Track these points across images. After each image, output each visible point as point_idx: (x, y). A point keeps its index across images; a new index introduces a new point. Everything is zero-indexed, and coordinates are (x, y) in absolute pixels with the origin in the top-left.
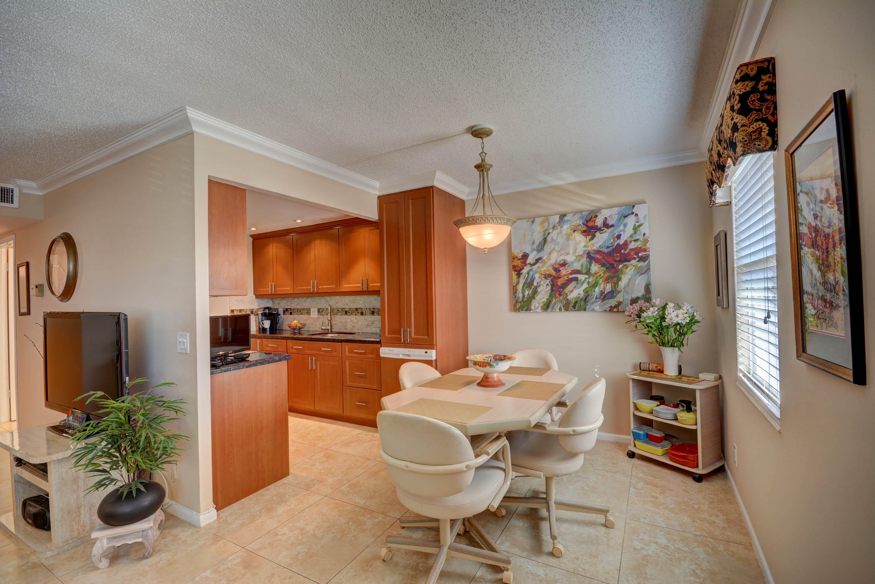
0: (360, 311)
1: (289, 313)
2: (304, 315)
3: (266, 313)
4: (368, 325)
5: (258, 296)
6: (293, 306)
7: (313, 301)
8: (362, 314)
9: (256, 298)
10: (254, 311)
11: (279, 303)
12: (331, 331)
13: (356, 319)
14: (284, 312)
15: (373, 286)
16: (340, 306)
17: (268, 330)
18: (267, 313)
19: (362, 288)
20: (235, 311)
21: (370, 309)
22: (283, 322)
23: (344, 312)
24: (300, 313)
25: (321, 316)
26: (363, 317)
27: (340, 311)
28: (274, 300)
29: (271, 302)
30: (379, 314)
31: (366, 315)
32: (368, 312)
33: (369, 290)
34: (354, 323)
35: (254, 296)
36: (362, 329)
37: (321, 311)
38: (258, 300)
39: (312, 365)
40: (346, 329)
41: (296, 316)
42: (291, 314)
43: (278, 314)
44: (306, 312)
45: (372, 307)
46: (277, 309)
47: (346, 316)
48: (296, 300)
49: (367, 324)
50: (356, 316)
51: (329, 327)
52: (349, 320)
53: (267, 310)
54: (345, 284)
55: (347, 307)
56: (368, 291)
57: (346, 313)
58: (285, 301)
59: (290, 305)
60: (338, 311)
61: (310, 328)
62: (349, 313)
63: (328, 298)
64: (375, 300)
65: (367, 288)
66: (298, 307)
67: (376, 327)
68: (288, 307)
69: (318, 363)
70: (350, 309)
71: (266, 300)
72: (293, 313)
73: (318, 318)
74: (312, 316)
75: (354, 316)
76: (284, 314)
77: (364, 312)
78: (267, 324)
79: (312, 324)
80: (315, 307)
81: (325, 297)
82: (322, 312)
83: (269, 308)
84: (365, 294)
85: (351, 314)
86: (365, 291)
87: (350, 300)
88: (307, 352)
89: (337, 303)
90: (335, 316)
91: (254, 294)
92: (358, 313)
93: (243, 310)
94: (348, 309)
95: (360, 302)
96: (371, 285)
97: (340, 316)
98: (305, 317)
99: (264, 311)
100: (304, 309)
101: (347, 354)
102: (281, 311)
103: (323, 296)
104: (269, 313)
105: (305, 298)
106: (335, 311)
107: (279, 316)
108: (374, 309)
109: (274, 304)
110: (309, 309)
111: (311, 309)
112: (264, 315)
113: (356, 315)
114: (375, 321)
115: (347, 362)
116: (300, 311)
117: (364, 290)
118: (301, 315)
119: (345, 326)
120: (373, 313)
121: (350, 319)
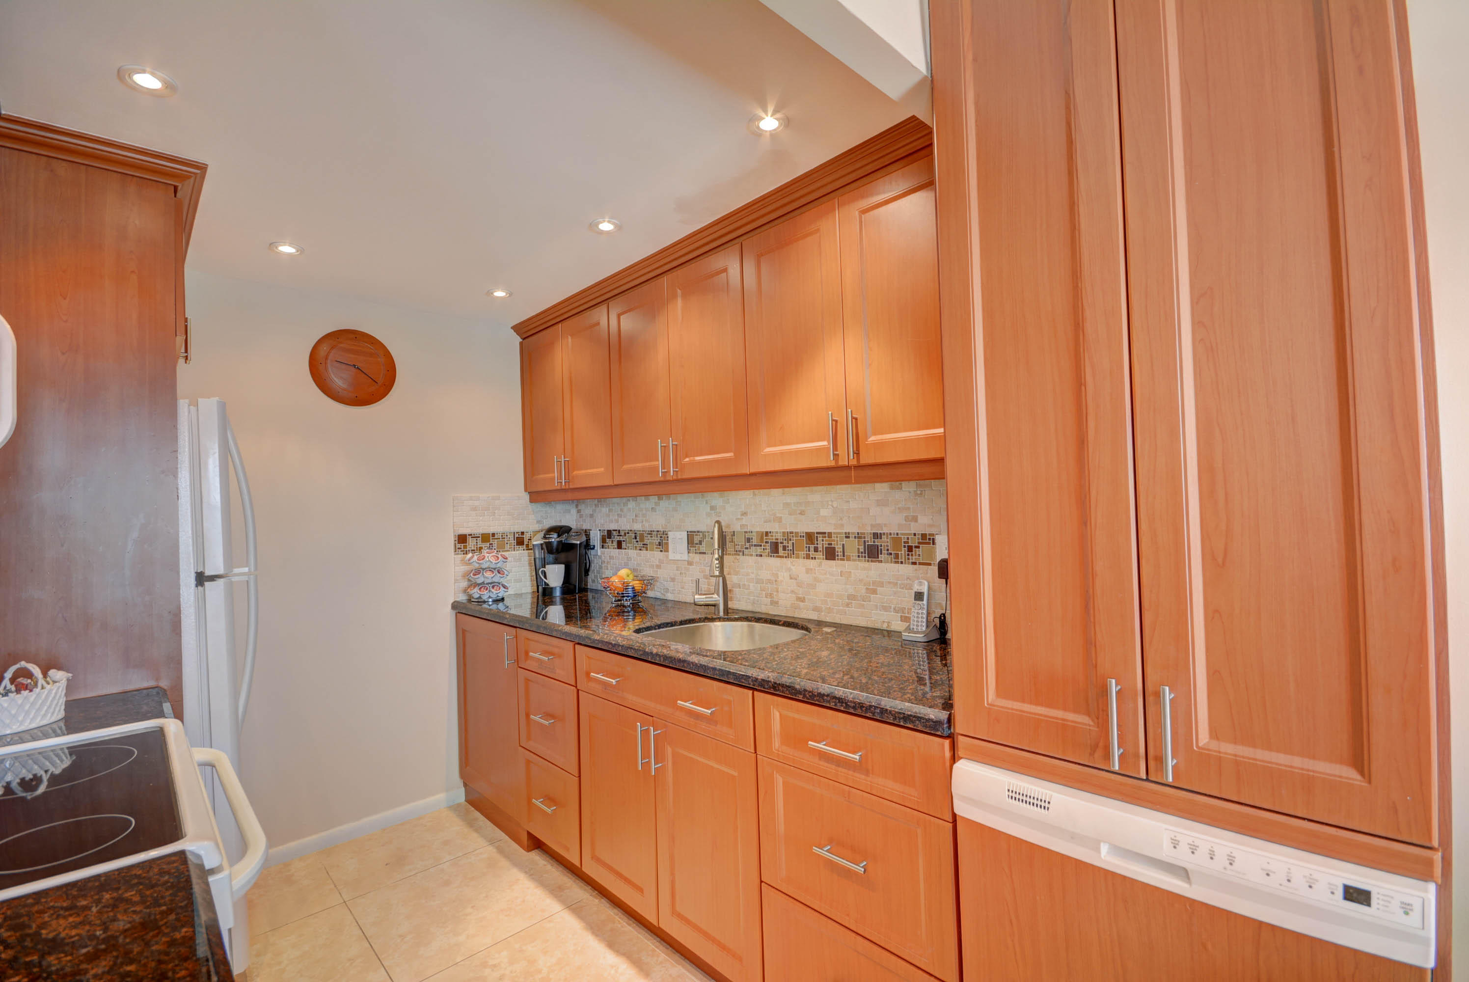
0: (822, 543)
1: (615, 544)
2: (652, 550)
3: (550, 543)
4: (852, 597)
5: (537, 496)
6: (624, 524)
7: (675, 510)
8: (831, 554)
9: (531, 501)
10: (526, 538)
11: (591, 516)
12: (727, 610)
13: (808, 571)
14: (603, 541)
15: (880, 446)
16: (756, 524)
17: (558, 593)
18: (555, 544)
19: (836, 456)
20: (469, 539)
21: (859, 536)
22: (601, 567)
23: (768, 547)
24: (640, 544)
25: (697, 557)
26: (833, 566)
27: (755, 542)
28: (581, 507)
29: (574, 511)
30: (897, 556)
31: (844, 557)
32: (853, 547)
33: (864, 460)
34: (799, 585)
35: (526, 497)
36: (830, 610)
37: (696, 539)
38: (538, 507)
39: (646, 754)
40: (774, 603)
41: (632, 553)
42: (619, 546)
43: (587, 546)
44: (657, 540)
45: (869, 530)
46: (587, 533)
47: (774, 562)
48: (632, 504)
49: (851, 591)
50: (811, 563)
51: (718, 598)
52: (783, 576)
53: (555, 535)
54: (769, 446)
55: (777, 530)
56: (859, 467)
57: (775, 548)
58: (605, 510)
59: (617, 521)
60: (749, 540)
61: (667, 590)
62: (784, 548)
63: (716, 499)
64: (881, 503)
65: (857, 453)
66: (637, 527)
67: (886, 609)
68: (612, 527)
69: (669, 750)
70: (788, 535)
71: (560, 507)
72: (624, 545)
73: (690, 563)
74: (671, 555)
75: (801, 561)
76: (603, 547)
77: (839, 549)
78: (555, 575)
79: (673, 580)
80: (679, 528)
81: (709, 496)
82: (700, 543)
83: (562, 530)
84: (846, 481)
85: (791, 553)
86: (848, 467)
87: (787, 505)
88: (632, 699)
89: (744, 514)
90: (741, 557)
91: (526, 491)
92: (816, 550)
93: (493, 535)
94: (780, 537)
95: (824, 512)
96: (872, 439)
97: (754, 558)
98: (655, 556)
99: (545, 537)
100: (650, 533)
101: (777, 743)
102: (596, 539)
103: (703, 491)
104: (560, 542)
105: (654, 499)
106: (740, 540)
107: (592, 552)
108: (876, 536)
109: (581, 516)
110: (665, 533)
111: (670, 535)
112: (548, 547)
113: (808, 557)
114: (882, 584)
115: (779, 781)
116: (642, 539)
117: (843, 461)
118: (644, 552)
119: (771, 595)
120: (872, 553)
121: (789, 570)
